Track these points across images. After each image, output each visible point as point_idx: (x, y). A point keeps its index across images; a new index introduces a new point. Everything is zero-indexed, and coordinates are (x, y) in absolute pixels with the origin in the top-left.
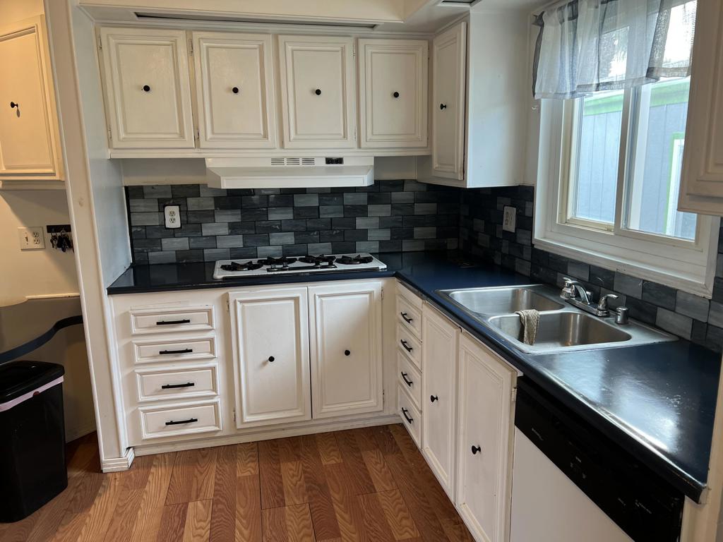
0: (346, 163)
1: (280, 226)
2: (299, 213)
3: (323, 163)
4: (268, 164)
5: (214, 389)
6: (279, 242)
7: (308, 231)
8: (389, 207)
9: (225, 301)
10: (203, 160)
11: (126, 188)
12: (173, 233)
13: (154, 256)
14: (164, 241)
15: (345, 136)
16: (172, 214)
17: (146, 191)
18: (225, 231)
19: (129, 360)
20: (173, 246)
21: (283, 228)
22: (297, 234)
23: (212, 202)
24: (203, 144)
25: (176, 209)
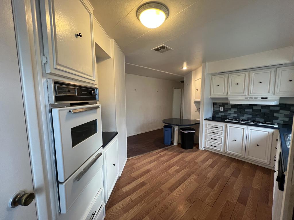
0: (268, 99)
1: (248, 113)
2: (254, 110)
3: (260, 99)
4: (244, 99)
5: (221, 142)
6: (246, 117)
7: (256, 115)
8: (289, 112)
9: (226, 126)
10: (228, 98)
11: (213, 103)
12: (221, 112)
13: (217, 116)
14: (219, 113)
15: (269, 92)
16: (222, 108)
17: (217, 103)
18: (233, 113)
19: (206, 132)
20: (220, 114)
21: (249, 113)
22: (252, 115)
23: (231, 107)
24: (228, 95)
25: (222, 107)
